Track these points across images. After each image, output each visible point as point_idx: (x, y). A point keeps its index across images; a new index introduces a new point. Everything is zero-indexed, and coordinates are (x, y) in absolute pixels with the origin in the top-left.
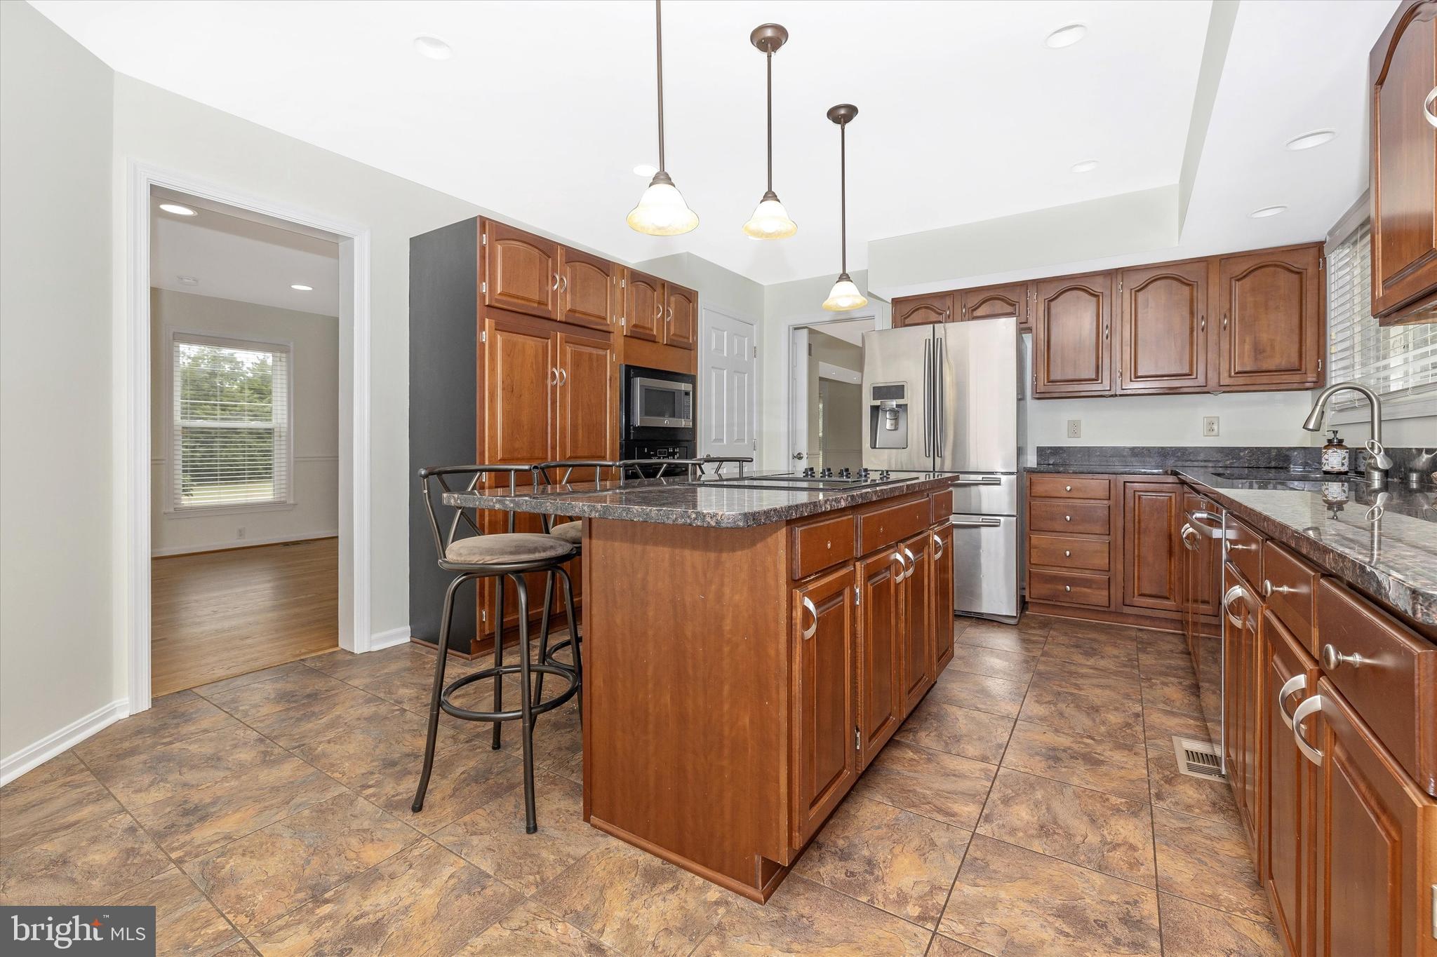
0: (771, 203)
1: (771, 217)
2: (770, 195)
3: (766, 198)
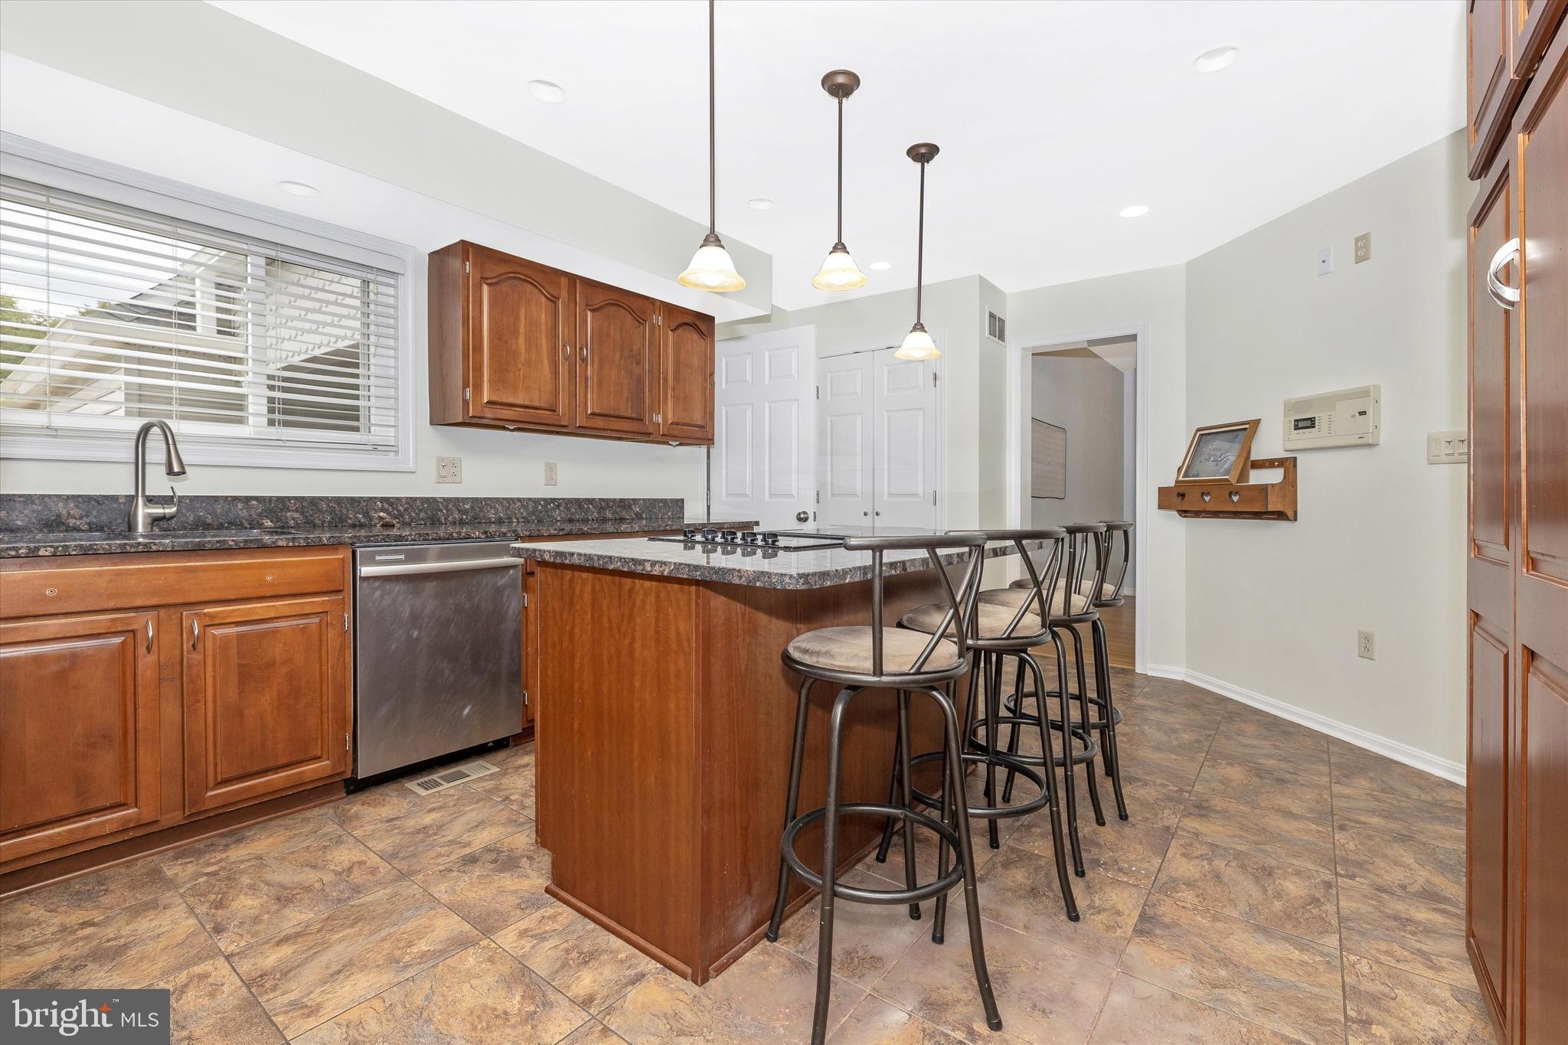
0: (840, 256)
1: (840, 272)
2: (840, 247)
3: (835, 249)
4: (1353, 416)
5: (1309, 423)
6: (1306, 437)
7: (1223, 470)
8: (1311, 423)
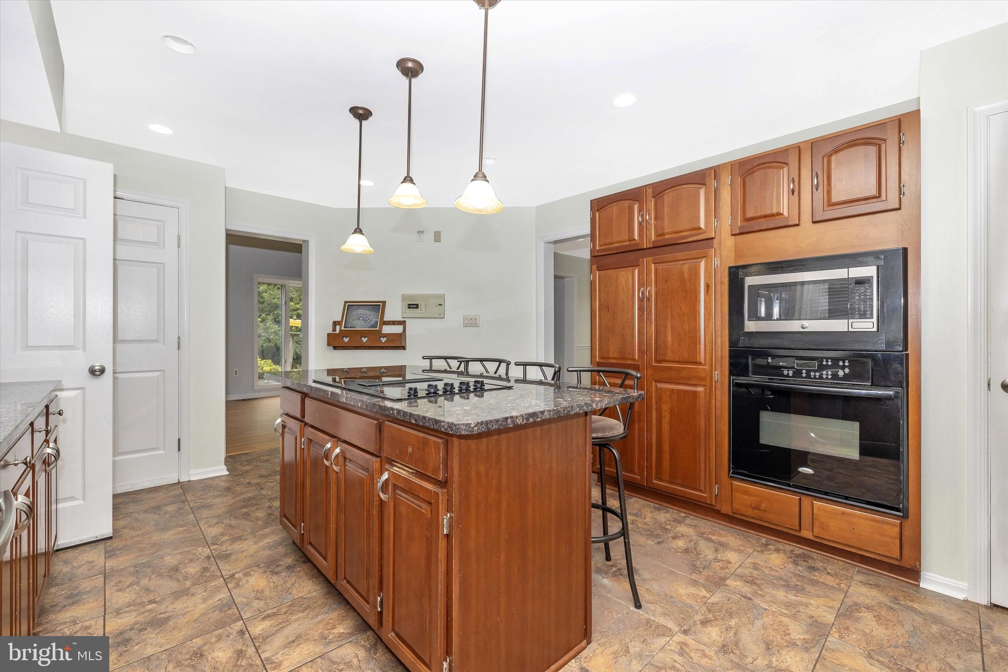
4: (437, 306)
5: (415, 306)
6: (413, 312)
7: (370, 325)
8: (416, 306)
